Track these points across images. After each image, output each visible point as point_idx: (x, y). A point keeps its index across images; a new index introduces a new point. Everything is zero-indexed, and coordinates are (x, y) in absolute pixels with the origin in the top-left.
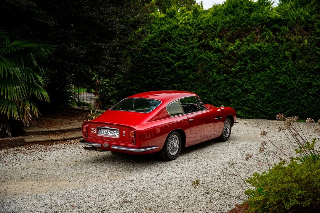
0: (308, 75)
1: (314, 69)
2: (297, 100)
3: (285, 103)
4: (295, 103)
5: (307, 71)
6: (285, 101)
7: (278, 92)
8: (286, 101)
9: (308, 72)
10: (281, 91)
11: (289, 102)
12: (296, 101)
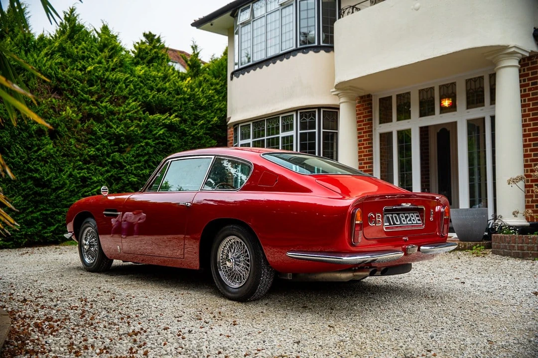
0: (80, 164)
1: (90, 156)
2: (66, 206)
3: (46, 214)
4: (64, 212)
5: (78, 158)
6: (45, 209)
7: (31, 195)
8: (48, 210)
9: (80, 160)
10: (36, 193)
11: (53, 212)
12: (65, 209)
